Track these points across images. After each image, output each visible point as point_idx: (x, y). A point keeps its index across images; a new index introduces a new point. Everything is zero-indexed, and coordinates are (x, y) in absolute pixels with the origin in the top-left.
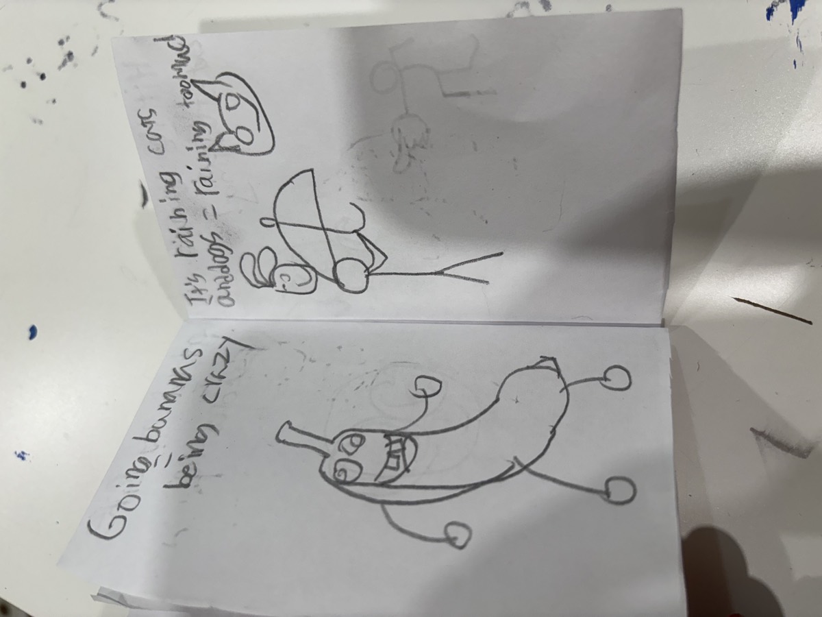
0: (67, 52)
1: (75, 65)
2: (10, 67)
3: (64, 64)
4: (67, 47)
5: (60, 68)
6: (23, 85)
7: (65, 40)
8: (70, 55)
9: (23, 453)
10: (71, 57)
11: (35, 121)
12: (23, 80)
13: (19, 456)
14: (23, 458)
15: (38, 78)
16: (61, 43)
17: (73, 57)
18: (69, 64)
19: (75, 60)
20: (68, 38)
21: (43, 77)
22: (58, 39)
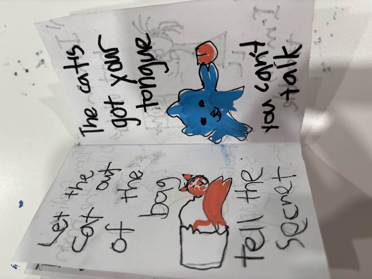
0: (41, 59)
1: (46, 67)
2: (8, 64)
3: (39, 65)
4: (41, 57)
5: (37, 67)
6: (16, 74)
7: (40, 53)
8: (43, 61)
9: (16, 265)
10: (43, 62)
11: (23, 94)
12: (16, 72)
13: (13, 267)
14: (16, 268)
15: (25, 71)
16: (37, 54)
17: (44, 62)
18: (42, 65)
19: (45, 64)
20: (41, 52)
21: (27, 71)
22: (36, 52)
